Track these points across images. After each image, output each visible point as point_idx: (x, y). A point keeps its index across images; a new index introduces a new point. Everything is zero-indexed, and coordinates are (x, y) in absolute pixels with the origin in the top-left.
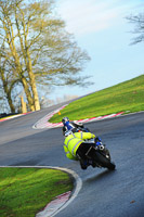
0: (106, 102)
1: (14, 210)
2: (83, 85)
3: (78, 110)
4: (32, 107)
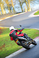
4: (29, 10)
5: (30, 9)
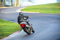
0: (37, 9)
1: (4, 33)
2: (33, 3)
3: (29, 9)
4: (17, 6)
5: (19, 5)
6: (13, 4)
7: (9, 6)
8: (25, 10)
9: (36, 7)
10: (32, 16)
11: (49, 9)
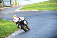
0: (35, 7)
1: (6, 32)
2: (30, 1)
3: (28, 8)
4: (16, 5)
5: (18, 4)
6: (12, 4)
7: (8, 6)
8: (24, 8)
9: (34, 6)
10: (31, 14)
11: (46, 6)
